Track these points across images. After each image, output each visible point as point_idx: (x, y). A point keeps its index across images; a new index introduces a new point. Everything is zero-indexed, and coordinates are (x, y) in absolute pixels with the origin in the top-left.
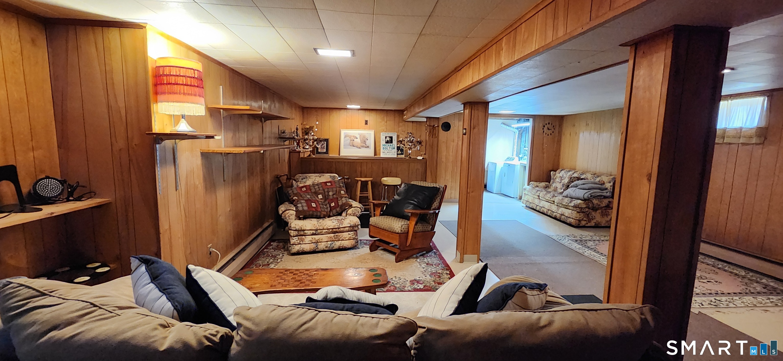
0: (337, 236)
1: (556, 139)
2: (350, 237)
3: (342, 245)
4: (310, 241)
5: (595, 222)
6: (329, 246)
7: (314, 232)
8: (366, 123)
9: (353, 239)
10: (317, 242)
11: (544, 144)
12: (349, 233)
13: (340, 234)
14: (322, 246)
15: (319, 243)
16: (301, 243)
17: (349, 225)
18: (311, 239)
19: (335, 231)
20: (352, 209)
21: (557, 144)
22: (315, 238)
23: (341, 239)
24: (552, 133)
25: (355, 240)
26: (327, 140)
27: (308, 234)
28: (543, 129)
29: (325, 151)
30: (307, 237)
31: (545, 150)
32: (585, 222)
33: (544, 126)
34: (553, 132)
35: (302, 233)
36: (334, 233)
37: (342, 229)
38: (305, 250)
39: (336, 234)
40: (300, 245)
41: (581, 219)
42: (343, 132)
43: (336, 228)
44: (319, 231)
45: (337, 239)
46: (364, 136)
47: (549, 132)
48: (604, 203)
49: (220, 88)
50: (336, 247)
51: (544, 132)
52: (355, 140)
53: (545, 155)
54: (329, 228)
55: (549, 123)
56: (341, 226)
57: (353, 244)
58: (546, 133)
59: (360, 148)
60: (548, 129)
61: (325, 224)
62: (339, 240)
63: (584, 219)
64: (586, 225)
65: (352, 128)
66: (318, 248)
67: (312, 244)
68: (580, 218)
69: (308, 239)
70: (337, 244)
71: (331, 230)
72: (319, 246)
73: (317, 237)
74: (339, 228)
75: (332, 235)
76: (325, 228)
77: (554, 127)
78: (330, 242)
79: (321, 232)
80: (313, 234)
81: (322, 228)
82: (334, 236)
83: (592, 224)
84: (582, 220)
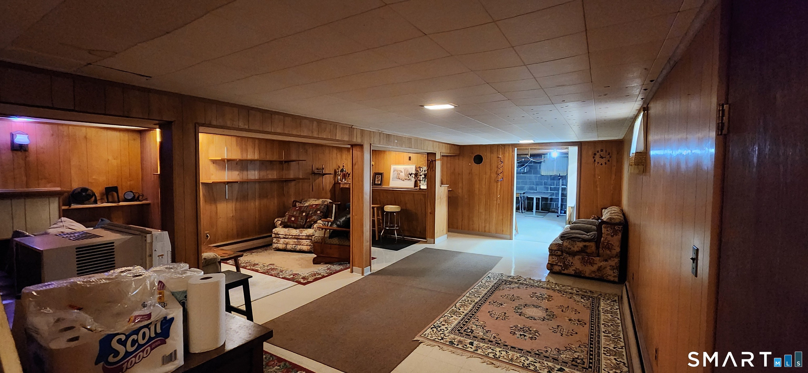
0: (299, 241)
1: (614, 169)
2: (308, 244)
3: (301, 249)
4: (283, 242)
5: (574, 270)
6: (293, 247)
7: (284, 236)
8: (410, 158)
9: (309, 246)
10: (287, 244)
11: (597, 176)
12: (307, 240)
13: (301, 240)
14: (289, 247)
15: (288, 245)
16: (278, 243)
17: (306, 235)
18: (283, 241)
19: (297, 238)
20: (317, 224)
21: (615, 176)
22: (286, 241)
23: (301, 244)
24: (607, 162)
25: (310, 247)
26: (381, 174)
27: (281, 237)
28: (594, 157)
29: (380, 183)
30: (281, 239)
31: (598, 183)
32: (560, 268)
33: (595, 154)
34: (609, 161)
35: (277, 236)
36: (297, 239)
37: (301, 237)
38: (279, 247)
39: (299, 240)
40: (277, 244)
41: (555, 263)
42: (393, 167)
43: (297, 236)
44: (287, 236)
45: (299, 244)
46: (407, 170)
47: (603, 161)
48: (576, 246)
49: (225, 148)
50: (298, 249)
51: (595, 161)
52: (401, 173)
53: (598, 189)
54: (293, 235)
55: (602, 151)
56: (300, 235)
57: (308, 249)
58: (598, 163)
59: (403, 180)
60: (602, 157)
61: (291, 232)
62: (300, 245)
63: (559, 264)
64: (563, 272)
65: (399, 164)
66: (286, 248)
67: (284, 245)
68: (553, 261)
69: (282, 241)
70: (299, 247)
71: (294, 237)
72: (287, 247)
73: (287, 240)
74: (299, 236)
75: (296, 240)
76: (291, 234)
77: (610, 155)
78: (295, 245)
79: (289, 237)
80: (284, 238)
81: (289, 234)
82: (297, 241)
83: (571, 271)
84: (556, 265)
